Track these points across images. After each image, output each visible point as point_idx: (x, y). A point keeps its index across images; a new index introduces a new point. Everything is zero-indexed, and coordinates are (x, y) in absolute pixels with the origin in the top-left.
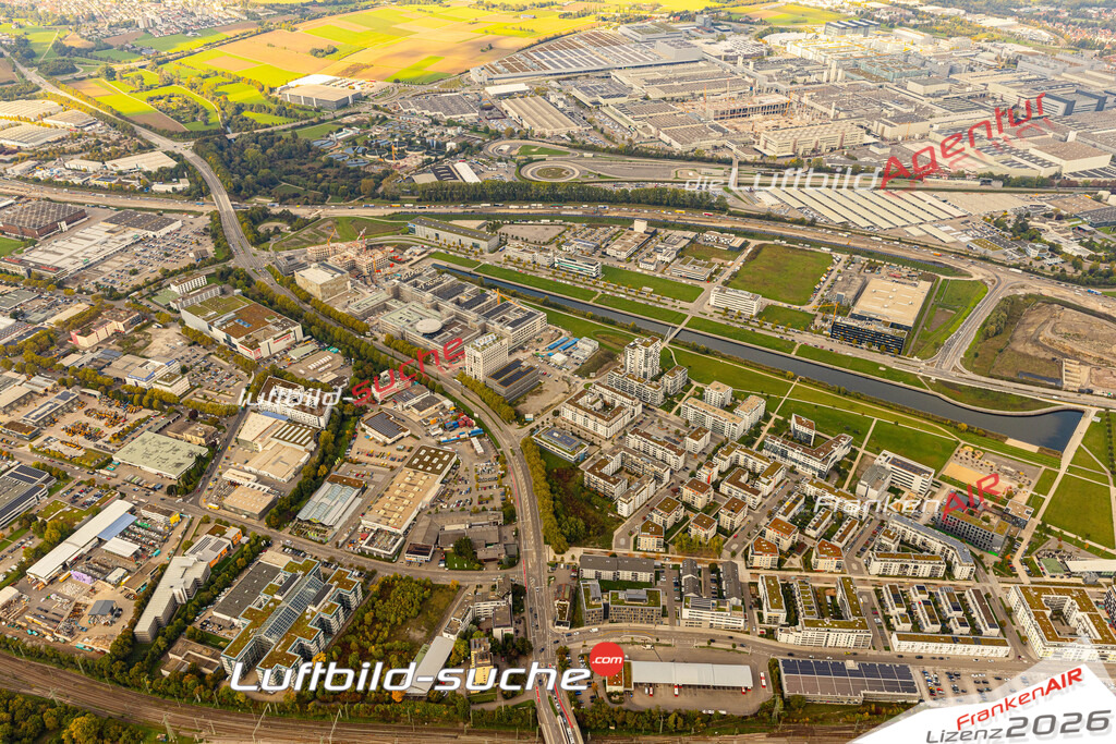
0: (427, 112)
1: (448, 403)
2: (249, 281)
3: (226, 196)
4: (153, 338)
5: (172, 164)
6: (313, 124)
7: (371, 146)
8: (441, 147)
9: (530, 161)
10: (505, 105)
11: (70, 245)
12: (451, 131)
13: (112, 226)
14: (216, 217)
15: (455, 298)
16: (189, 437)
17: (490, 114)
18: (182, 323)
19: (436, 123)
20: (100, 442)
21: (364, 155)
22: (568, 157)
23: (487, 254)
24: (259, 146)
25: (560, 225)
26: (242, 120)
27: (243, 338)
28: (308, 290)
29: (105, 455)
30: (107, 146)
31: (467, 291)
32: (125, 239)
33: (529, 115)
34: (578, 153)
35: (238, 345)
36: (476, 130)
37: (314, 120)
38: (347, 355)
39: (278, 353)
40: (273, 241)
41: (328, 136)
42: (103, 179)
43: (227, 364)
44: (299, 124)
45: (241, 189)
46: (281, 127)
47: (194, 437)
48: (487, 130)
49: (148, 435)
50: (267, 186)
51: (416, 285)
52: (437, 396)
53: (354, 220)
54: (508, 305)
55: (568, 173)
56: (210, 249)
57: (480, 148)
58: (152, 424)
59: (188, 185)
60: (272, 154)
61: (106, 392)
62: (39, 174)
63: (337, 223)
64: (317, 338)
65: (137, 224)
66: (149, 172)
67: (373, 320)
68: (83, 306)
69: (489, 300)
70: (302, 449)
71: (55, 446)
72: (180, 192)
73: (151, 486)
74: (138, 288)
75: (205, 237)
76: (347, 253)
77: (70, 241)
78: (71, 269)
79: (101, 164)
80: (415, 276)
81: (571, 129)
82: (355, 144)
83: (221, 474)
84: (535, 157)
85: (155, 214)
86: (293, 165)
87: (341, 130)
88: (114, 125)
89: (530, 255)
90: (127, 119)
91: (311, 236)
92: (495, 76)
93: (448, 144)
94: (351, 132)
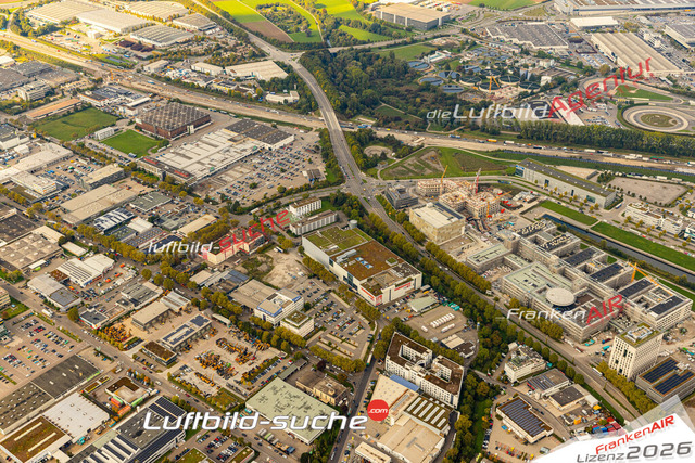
0: (515, 40)
1: (592, 400)
2: (362, 212)
3: (333, 114)
4: (274, 263)
5: (283, 75)
6: (406, 43)
7: (464, 72)
8: (536, 79)
9: (632, 104)
10: (595, 39)
11: (197, 150)
12: (543, 63)
13: (234, 134)
14: (324, 134)
15: (583, 264)
16: (318, 393)
17: (580, 47)
18: (302, 250)
19: (526, 52)
20: (231, 381)
21: (458, 81)
22: (671, 103)
23: (602, 211)
24: (360, 63)
25: (679, 184)
26: (341, 35)
27: (365, 280)
28: (423, 230)
29: (239, 399)
30: (226, 51)
31: (595, 257)
32: (245, 150)
33: (624, 53)
34: (682, 100)
35: (360, 287)
36: (568, 64)
37: (408, 39)
38: (471, 317)
39: (397, 300)
40: (380, 168)
41: (421, 58)
42: (225, 84)
43: (348, 306)
44: (392, 42)
45: (346, 107)
46: (377, 45)
47: (324, 395)
48: (580, 65)
49: (278, 382)
50: (368, 106)
51: (536, 241)
52: (577, 387)
53: (456, 153)
54: (647, 284)
55: (675, 122)
56: (321, 168)
57: (576, 84)
58: (279, 367)
59: (298, 98)
60: (372, 72)
61: (235, 323)
62: (170, 74)
63: (440, 154)
64: (436, 290)
65: (254, 134)
66: (264, 81)
67: (492, 276)
68: (210, 218)
69: (623, 272)
70: (438, 432)
71: (190, 377)
72: (291, 105)
73: (284, 448)
74: (258, 205)
75: (315, 155)
76: (457, 193)
77: (197, 145)
78: (199, 175)
79: (221, 69)
80: (536, 231)
81: (672, 72)
82: (448, 68)
83: (353, 447)
84: (637, 100)
85: (269, 125)
86: (390, 86)
87: (433, 52)
88: (231, 31)
89: (656, 219)
90: (241, 26)
91: (416, 166)
92: (581, 8)
93: (543, 78)
94: (444, 56)
